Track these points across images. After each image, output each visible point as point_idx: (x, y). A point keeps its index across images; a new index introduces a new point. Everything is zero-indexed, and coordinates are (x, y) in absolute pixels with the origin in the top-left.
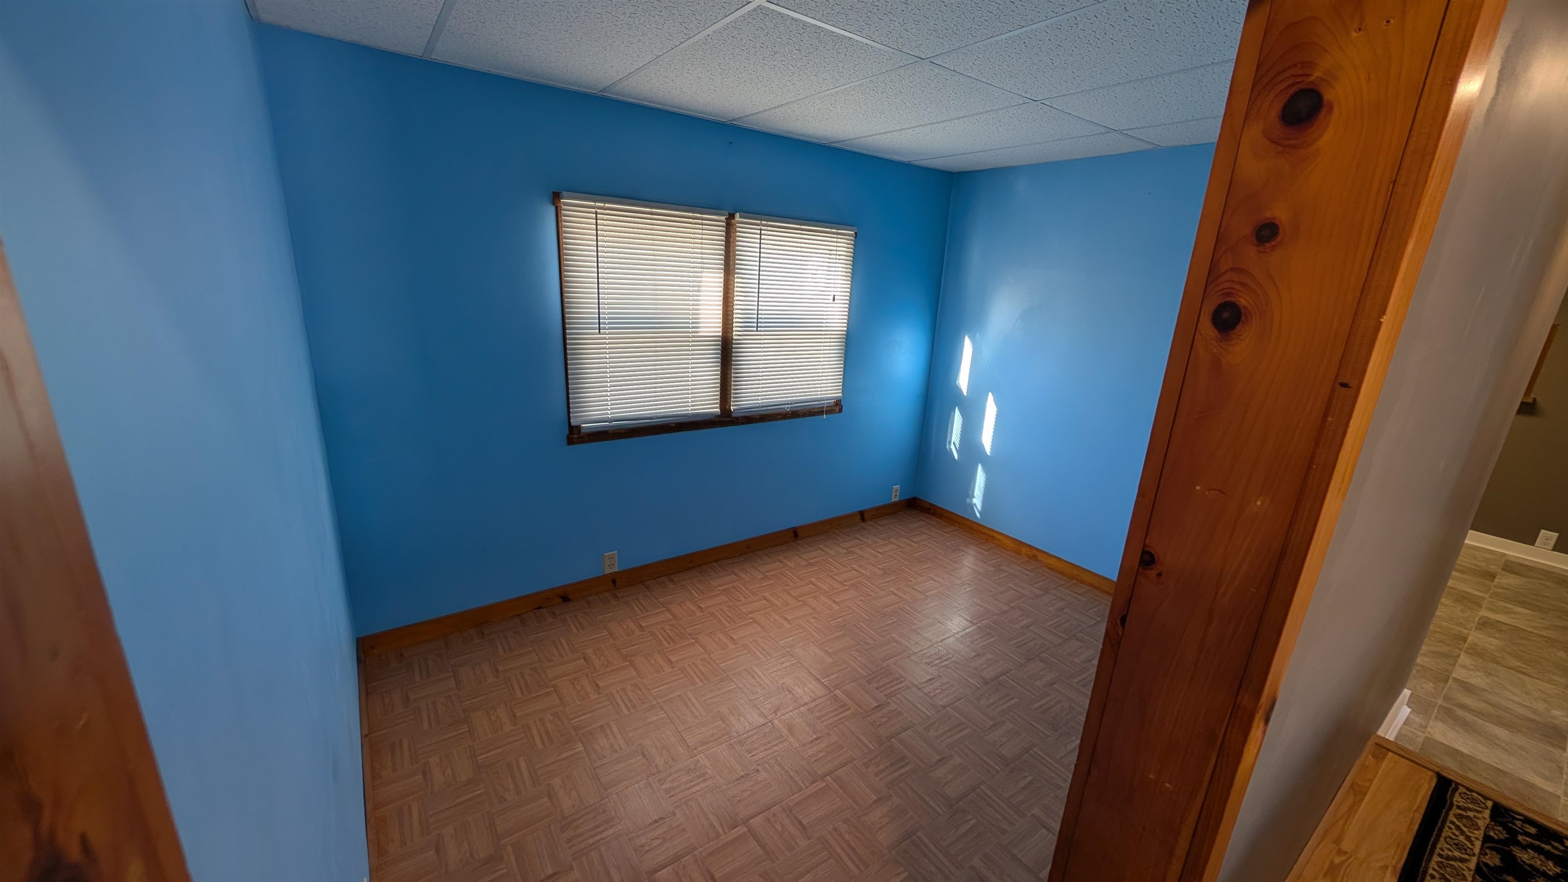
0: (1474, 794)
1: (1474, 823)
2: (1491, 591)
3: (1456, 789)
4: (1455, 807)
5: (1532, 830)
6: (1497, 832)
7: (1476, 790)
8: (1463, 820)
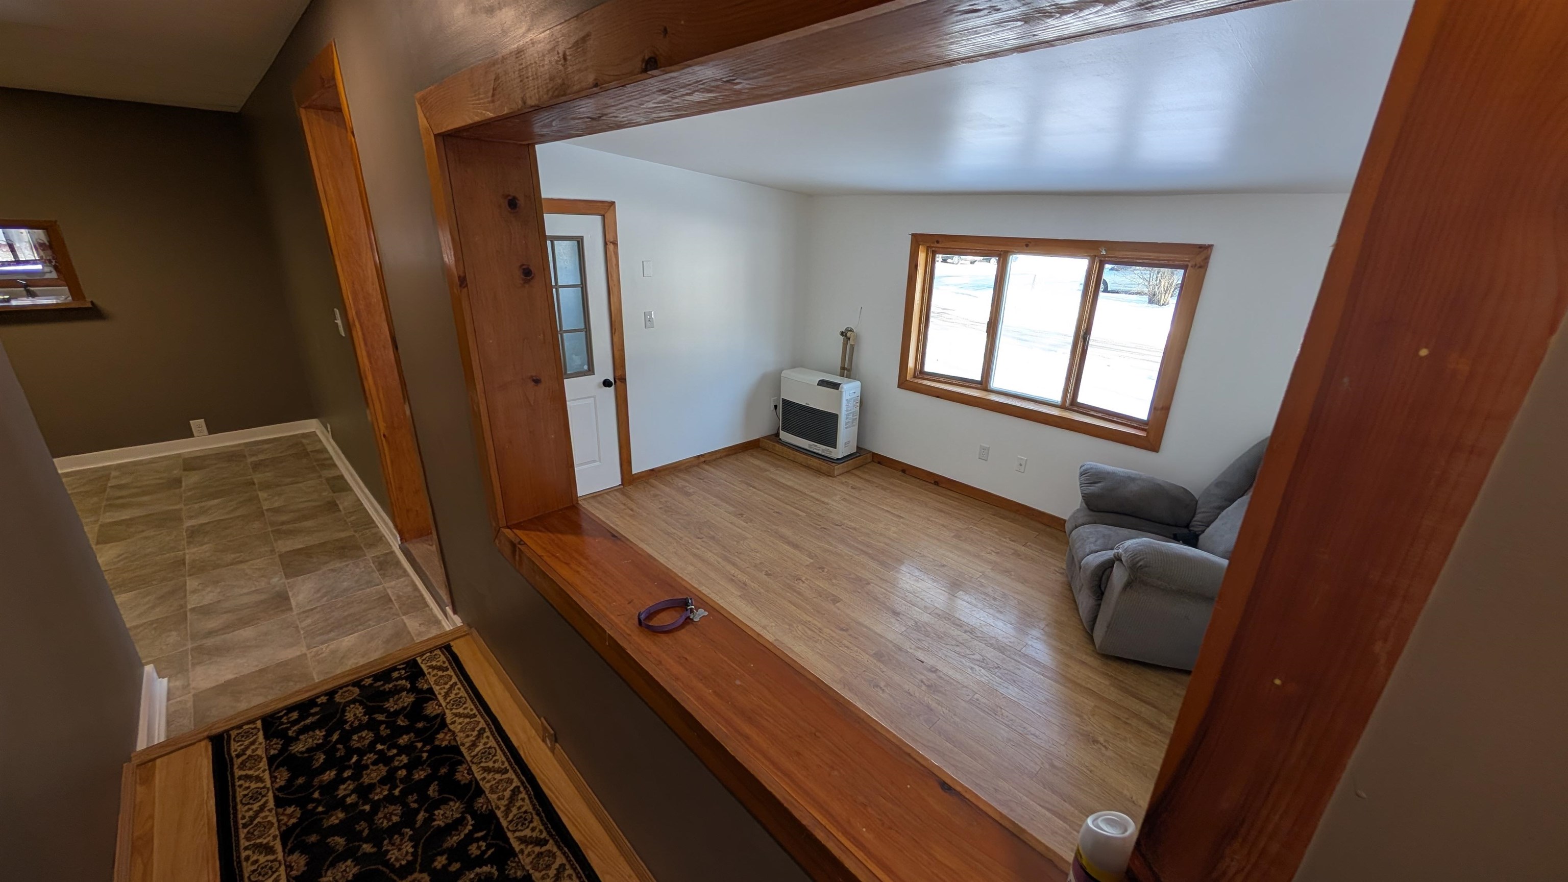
0: (245, 727)
1: (256, 757)
2: (183, 498)
3: (229, 736)
4: (235, 759)
5: (295, 715)
6: (274, 746)
7: (244, 721)
8: (247, 764)
